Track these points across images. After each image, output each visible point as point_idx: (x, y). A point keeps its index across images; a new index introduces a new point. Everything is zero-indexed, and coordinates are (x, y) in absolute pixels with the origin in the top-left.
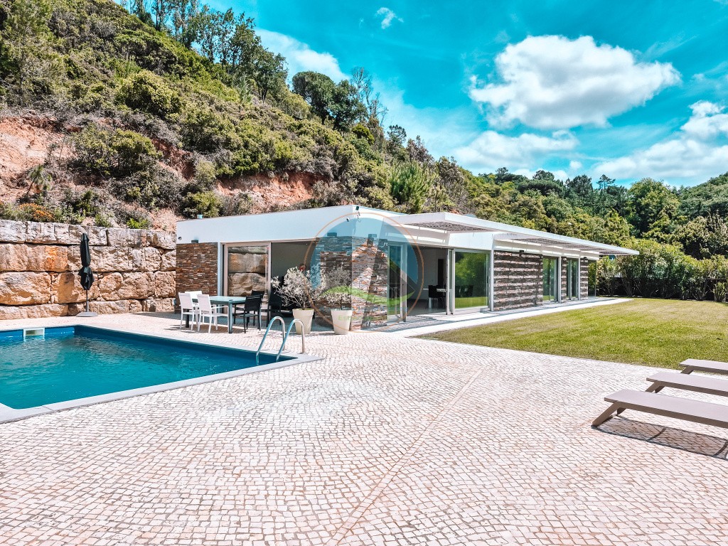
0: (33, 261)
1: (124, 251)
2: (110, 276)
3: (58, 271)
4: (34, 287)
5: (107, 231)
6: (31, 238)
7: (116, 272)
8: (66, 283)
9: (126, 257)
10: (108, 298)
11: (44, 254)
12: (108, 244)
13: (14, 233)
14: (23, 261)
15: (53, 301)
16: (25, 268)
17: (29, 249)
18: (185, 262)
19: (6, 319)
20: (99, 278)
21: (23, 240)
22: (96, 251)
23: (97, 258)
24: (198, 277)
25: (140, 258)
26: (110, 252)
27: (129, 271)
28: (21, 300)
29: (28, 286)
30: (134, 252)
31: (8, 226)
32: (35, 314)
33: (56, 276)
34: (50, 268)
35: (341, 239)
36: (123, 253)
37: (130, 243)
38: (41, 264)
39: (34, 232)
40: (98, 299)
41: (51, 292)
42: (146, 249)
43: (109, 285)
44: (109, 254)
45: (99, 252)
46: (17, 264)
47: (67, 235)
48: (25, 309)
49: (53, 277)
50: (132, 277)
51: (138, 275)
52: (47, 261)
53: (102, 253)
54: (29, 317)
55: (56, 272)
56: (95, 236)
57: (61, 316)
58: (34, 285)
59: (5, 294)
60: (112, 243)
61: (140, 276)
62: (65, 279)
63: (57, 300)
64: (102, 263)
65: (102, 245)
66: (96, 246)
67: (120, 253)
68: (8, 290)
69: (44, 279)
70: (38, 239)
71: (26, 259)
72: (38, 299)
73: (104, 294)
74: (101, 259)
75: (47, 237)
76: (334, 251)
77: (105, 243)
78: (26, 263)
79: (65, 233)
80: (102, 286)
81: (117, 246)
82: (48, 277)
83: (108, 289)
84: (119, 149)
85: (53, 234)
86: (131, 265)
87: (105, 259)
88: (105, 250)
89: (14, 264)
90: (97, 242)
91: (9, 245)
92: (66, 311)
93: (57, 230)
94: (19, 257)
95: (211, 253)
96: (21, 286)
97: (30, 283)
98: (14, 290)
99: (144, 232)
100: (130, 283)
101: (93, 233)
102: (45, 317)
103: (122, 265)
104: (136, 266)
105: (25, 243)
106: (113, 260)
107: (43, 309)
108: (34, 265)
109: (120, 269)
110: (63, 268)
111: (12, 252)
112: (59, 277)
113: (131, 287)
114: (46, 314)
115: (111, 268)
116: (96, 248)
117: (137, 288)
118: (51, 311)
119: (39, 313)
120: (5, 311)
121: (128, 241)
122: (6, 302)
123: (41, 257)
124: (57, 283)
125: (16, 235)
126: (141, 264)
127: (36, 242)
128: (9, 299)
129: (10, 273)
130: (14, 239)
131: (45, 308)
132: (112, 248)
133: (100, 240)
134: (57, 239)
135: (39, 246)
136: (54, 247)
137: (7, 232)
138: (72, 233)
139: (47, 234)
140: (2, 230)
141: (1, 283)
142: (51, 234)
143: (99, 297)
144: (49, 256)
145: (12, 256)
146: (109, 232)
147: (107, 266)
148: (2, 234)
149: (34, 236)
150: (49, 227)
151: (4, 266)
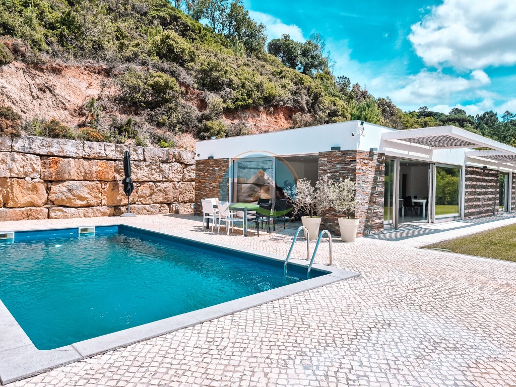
0: (88, 172)
1: (156, 165)
2: (145, 185)
3: (107, 180)
4: (88, 193)
5: (143, 150)
6: (86, 154)
7: (149, 181)
8: (113, 190)
9: (158, 170)
10: (144, 203)
11: (96, 167)
12: (145, 160)
13: (74, 150)
14: (81, 173)
15: (103, 204)
16: (82, 178)
17: (85, 163)
18: (203, 174)
19: (68, 218)
20: (137, 187)
21: (81, 155)
22: (135, 165)
23: (136, 170)
24: (212, 186)
25: (167, 171)
26: (146, 166)
27: (159, 182)
28: (79, 203)
29: (84, 192)
30: (164, 166)
31: (70, 144)
32: (90, 215)
33: (105, 185)
34: (101, 178)
35: (345, 153)
36: (156, 167)
37: (160, 159)
38: (94, 175)
39: (89, 149)
40: (137, 203)
41: (102, 198)
42: (173, 164)
43: (145, 192)
44: (145, 168)
45: (137, 166)
46: (76, 174)
47: (114, 152)
48: (82, 210)
49: (103, 185)
50: (162, 186)
51: (166, 184)
52: (99, 172)
53: (140, 166)
54: (85, 216)
55: (105, 181)
56: (135, 153)
57: (109, 216)
58: (89, 191)
59: (67, 198)
60: (147, 159)
61: (168, 185)
62: (112, 187)
63: (106, 203)
64: (140, 174)
65: (140, 161)
66: (135, 161)
67: (154, 167)
68: (69, 195)
69: (97, 186)
70: (92, 155)
71: (83, 170)
72: (92, 202)
73: (141, 199)
74: (139, 172)
75: (99, 153)
76: (338, 164)
77: (142, 158)
78: (83, 174)
79: (112, 151)
80: (139, 192)
81: (151, 161)
82: (99, 185)
83: (144, 195)
84: (152, 86)
85: (103, 151)
86: (161, 176)
87: (142, 171)
88: (142, 164)
89: (74, 175)
90: (136, 158)
91: (71, 159)
92: (112, 212)
93: (106, 148)
94: (77, 169)
95: (223, 167)
96: (78, 192)
97: (86, 189)
98: (74, 195)
99: (171, 151)
100: (160, 191)
101: (133, 151)
102: (97, 216)
103: (154, 176)
104: (165, 177)
105: (83, 158)
106: (148, 172)
107: (95, 210)
108: (89, 176)
109: (153, 180)
110: (110, 178)
111: (73, 165)
112: (108, 186)
113: (161, 194)
114: (97, 214)
115: (146, 179)
116: (135, 163)
117: (166, 195)
118: (101, 212)
119: (92, 214)
120: (67, 212)
121: (159, 157)
122: (68, 205)
123: (94, 169)
124: (106, 190)
125: (76, 151)
126: (168, 176)
127: (90, 157)
128: (70, 202)
129: (71, 182)
130: (74, 155)
131: (97, 210)
132: (147, 163)
133: (138, 156)
134: (107, 155)
135: (92, 161)
136: (104, 161)
137: (69, 149)
138: (118, 151)
139: (99, 151)
140: (65, 147)
141: (65, 189)
142: (102, 151)
143: (137, 201)
144: (100, 169)
145: (72, 168)
146: (145, 150)
147: (143, 177)
148: (65, 151)
149: (89, 152)
150: (100, 146)
151: (66, 176)
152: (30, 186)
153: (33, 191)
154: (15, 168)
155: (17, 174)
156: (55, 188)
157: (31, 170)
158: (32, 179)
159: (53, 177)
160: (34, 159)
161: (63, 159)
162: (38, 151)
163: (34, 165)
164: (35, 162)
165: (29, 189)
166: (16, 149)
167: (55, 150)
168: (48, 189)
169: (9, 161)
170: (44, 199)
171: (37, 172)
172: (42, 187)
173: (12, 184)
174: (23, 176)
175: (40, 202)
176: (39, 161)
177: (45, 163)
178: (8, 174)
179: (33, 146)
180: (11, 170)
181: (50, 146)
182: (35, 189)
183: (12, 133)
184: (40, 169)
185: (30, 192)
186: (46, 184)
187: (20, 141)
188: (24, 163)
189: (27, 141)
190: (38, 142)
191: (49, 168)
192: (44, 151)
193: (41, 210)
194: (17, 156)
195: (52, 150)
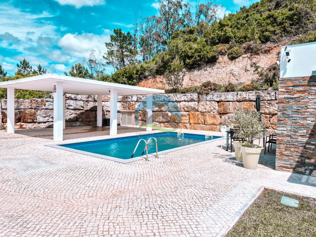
2: (276, 116)
6: (238, 99)
10: (274, 128)
11: (243, 106)
12: (276, 99)
13: (232, 97)
14: (235, 109)
17: (238, 103)
20: (270, 117)
21: (235, 100)
22: (268, 103)
23: (268, 106)
26: (277, 103)
31: (230, 95)
39: (240, 96)
44: (276, 105)
45: (269, 104)
47: (254, 97)
52: (244, 109)
53: (271, 104)
60: (277, 98)
64: (271, 109)
65: (272, 100)
66: (269, 100)
70: (241, 99)
73: (272, 126)
74: (271, 107)
75: (245, 98)
77: (274, 98)
79: (253, 95)
80: (271, 121)
83: (275, 123)
87: (274, 107)
88: (273, 102)
89: (232, 110)
90: (269, 98)
91: (230, 102)
93: (250, 94)
94: (234, 107)
98: (230, 121)
101: (267, 94)
105: (237, 101)
111: (231, 105)
115: (276, 112)
116: (268, 102)
129: (230, 114)
130: (232, 100)
132: (277, 101)
133: (271, 97)
134: (249, 99)
135: (242, 102)
136: (248, 102)
137: (229, 97)
138: (256, 95)
139: (245, 96)
140: (227, 96)
141: (227, 118)
142: (247, 96)
143: (270, 127)
144: (246, 107)
145: (231, 106)
146: (276, 92)
147: (274, 111)
148: (227, 98)
149: (240, 98)
150: (246, 93)
151: (228, 111)
152: (212, 116)
153: (214, 118)
154: (207, 108)
155: (208, 111)
156: (223, 117)
157: (213, 109)
158: (214, 112)
159: (222, 111)
160: (214, 103)
161: (227, 103)
162: (216, 100)
163: (214, 107)
164: (215, 105)
165: (212, 117)
166: (207, 100)
167: (223, 98)
168: (221, 117)
169: (205, 105)
170: (219, 122)
171: (216, 109)
172: (218, 116)
173: (206, 115)
174: (210, 111)
175: (217, 123)
176: (217, 104)
177: (219, 105)
178: (205, 111)
179: (214, 98)
180: (206, 109)
181: (221, 97)
182: (214, 117)
183: (206, 93)
184: (217, 108)
185: (213, 119)
186: (220, 115)
187: (209, 95)
188: (210, 106)
189: (212, 95)
190: (216, 95)
191: (221, 107)
192: (218, 99)
193: (216, 127)
194: (208, 103)
195: (221, 98)
